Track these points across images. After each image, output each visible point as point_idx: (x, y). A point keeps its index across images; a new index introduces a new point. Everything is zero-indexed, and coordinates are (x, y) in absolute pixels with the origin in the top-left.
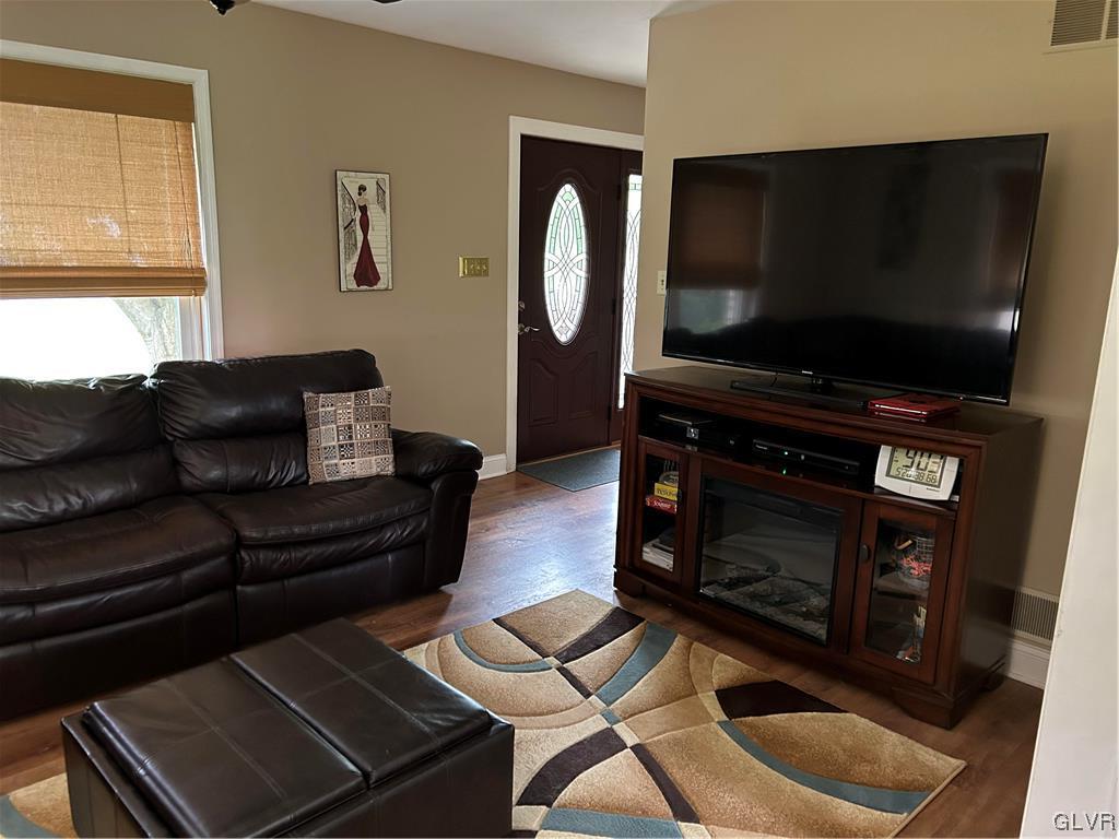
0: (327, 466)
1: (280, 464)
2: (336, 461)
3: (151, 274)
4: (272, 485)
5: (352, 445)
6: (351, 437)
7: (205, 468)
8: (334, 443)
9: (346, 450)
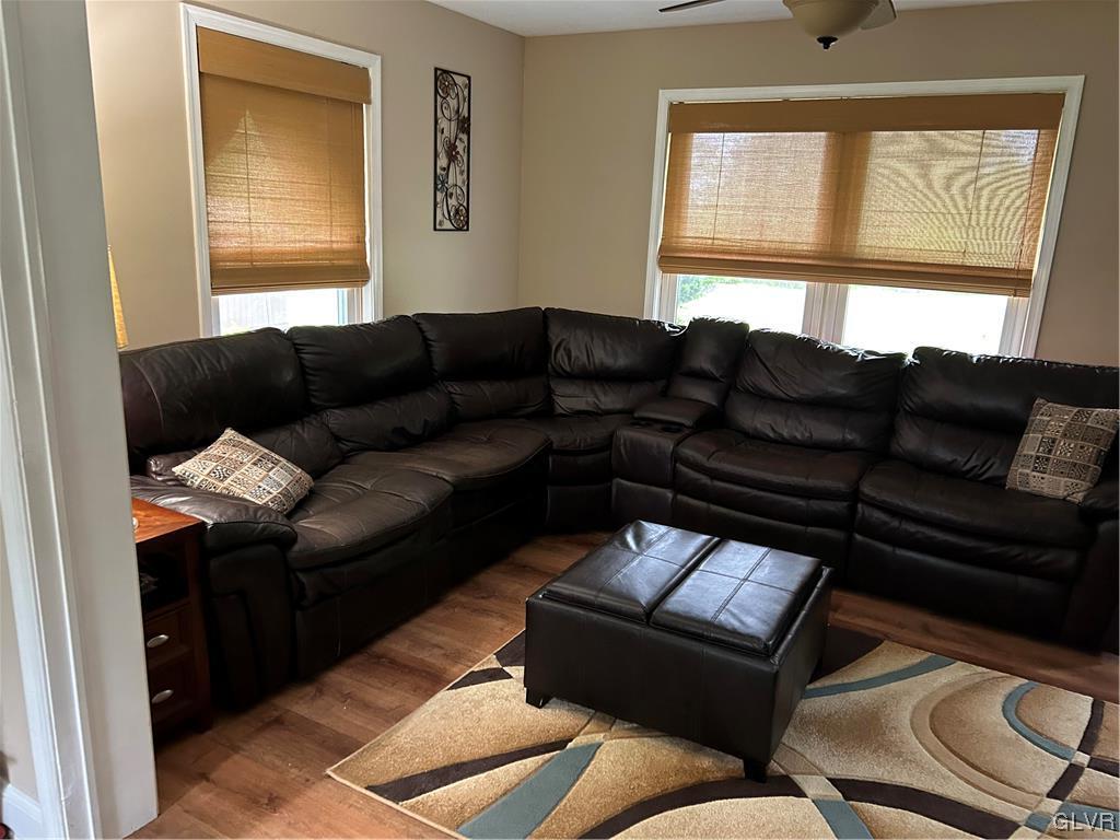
0: (1020, 474)
1: (983, 458)
2: (1028, 471)
3: (977, 273)
4: (981, 479)
5: (1048, 459)
6: (1050, 452)
7: (910, 439)
8: (1033, 453)
9: (1041, 463)
